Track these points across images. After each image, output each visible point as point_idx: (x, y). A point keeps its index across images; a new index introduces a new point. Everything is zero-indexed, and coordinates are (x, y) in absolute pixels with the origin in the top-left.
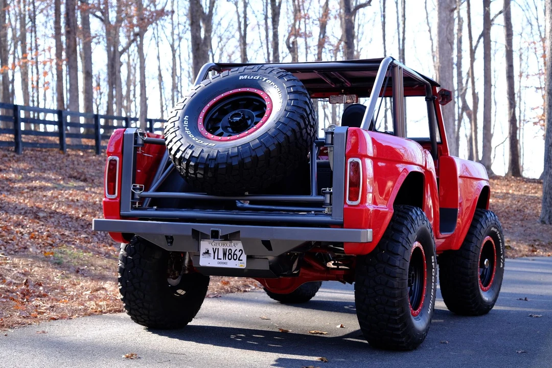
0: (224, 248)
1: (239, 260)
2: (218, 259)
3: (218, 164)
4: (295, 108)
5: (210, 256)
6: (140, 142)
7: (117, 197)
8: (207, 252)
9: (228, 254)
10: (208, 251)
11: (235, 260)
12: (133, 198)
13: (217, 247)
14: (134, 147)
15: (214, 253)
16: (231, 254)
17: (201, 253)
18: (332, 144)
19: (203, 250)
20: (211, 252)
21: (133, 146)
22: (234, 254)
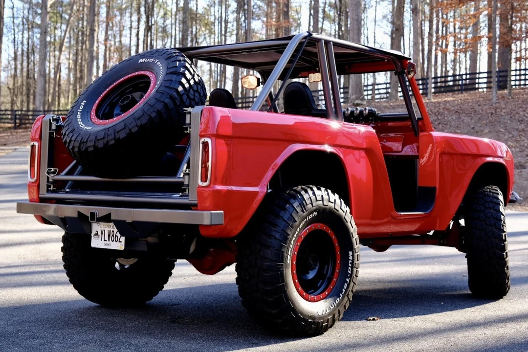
0: (109, 229)
1: (119, 242)
2: (104, 240)
3: (88, 147)
4: (165, 89)
5: (99, 237)
6: (54, 127)
7: (36, 180)
8: (97, 234)
9: (111, 235)
10: (98, 232)
11: (116, 241)
12: (48, 181)
13: (104, 229)
14: (49, 133)
15: (102, 234)
16: (113, 236)
17: (93, 235)
18: (190, 124)
19: (94, 232)
20: (100, 233)
21: (48, 131)
22: (116, 236)
